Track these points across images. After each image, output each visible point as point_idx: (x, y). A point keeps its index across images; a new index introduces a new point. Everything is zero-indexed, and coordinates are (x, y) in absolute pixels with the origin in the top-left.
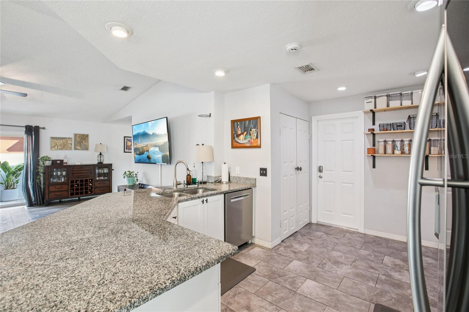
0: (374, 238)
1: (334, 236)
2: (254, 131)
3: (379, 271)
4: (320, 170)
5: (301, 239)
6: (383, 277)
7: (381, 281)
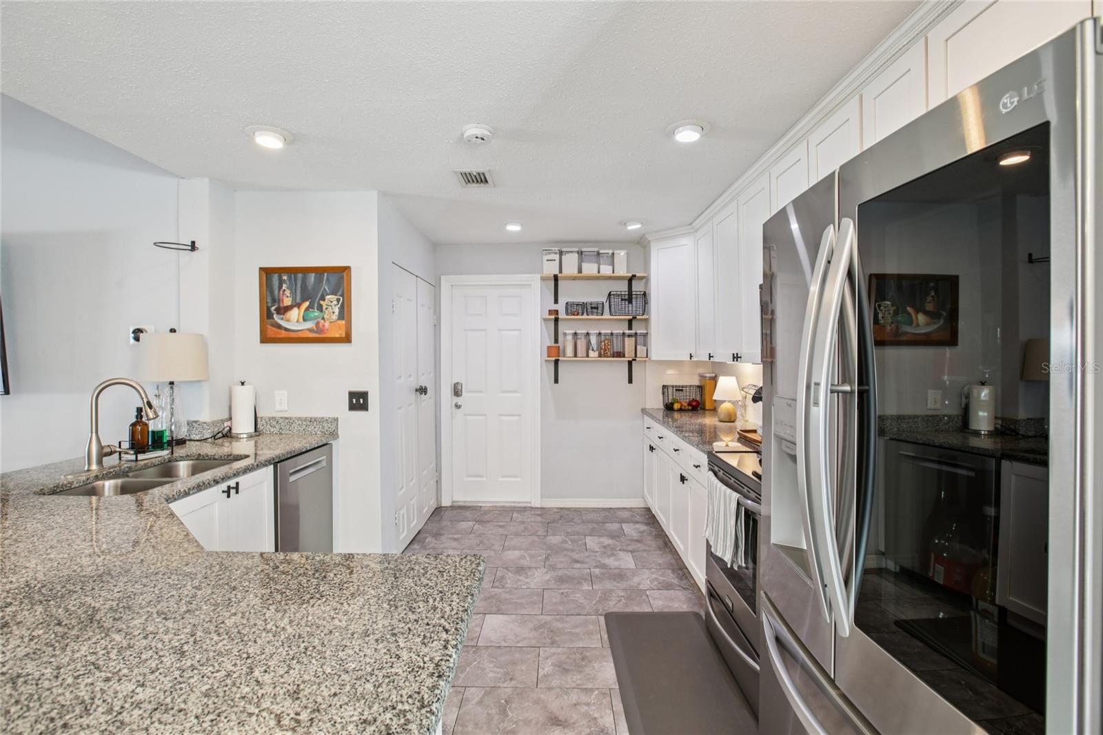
0: (558, 512)
1: (496, 523)
2: (332, 302)
3: (587, 563)
4: (457, 392)
5: (436, 544)
6: (597, 571)
7: (597, 577)
